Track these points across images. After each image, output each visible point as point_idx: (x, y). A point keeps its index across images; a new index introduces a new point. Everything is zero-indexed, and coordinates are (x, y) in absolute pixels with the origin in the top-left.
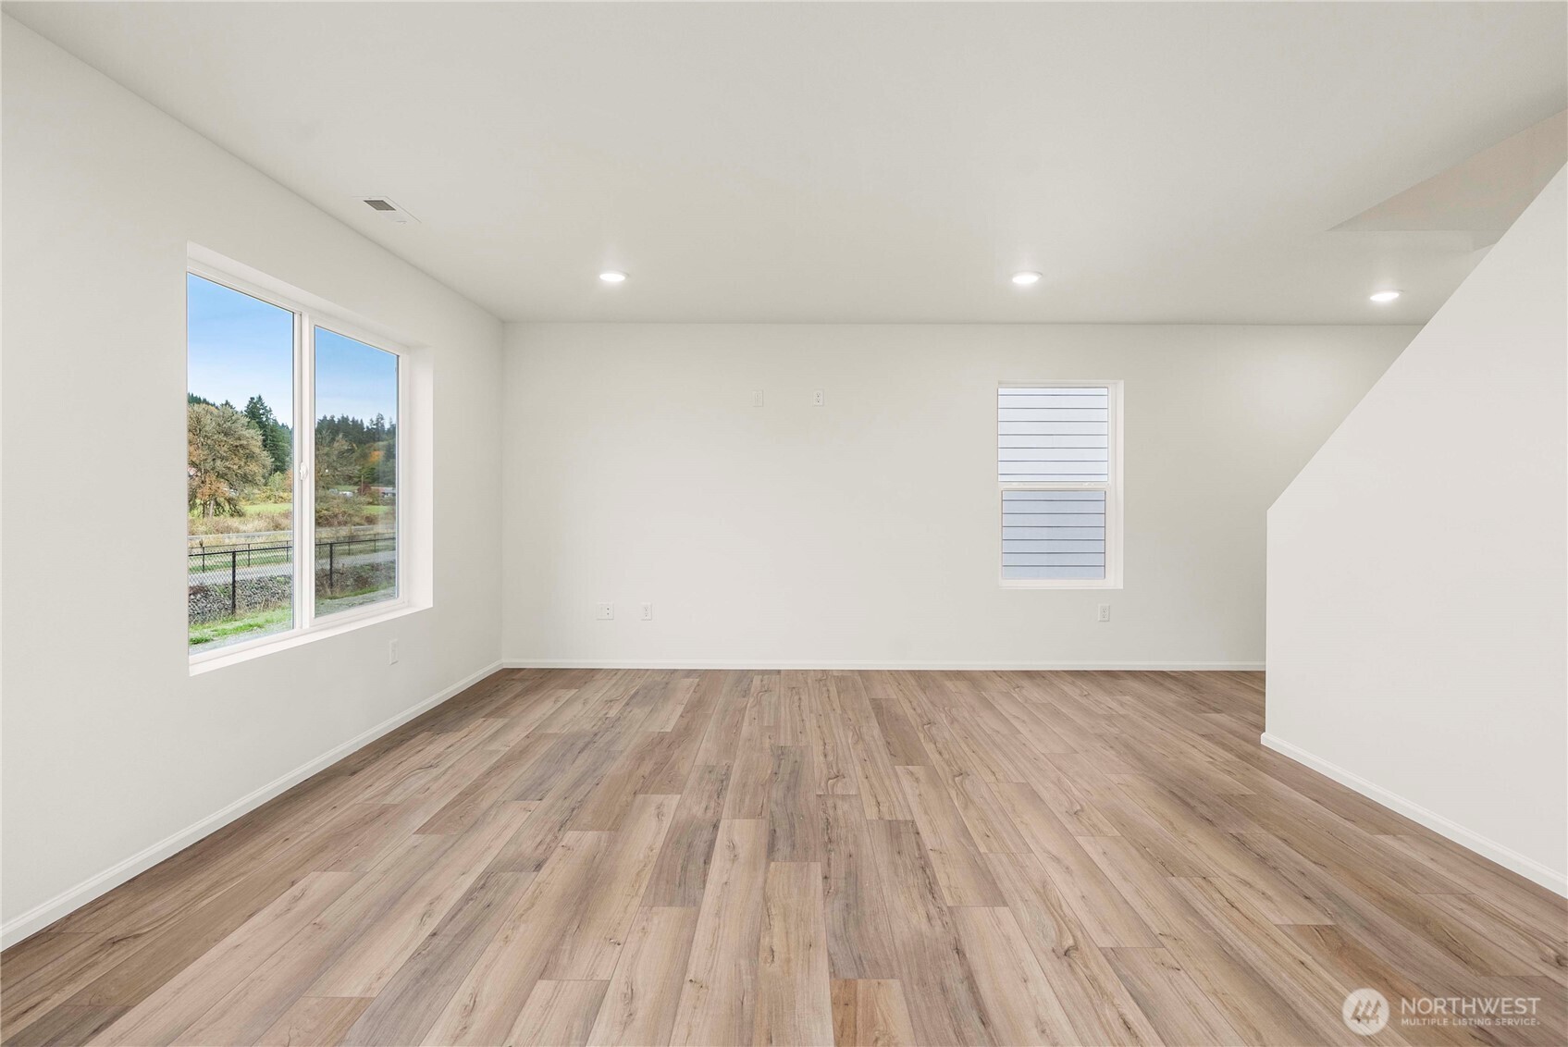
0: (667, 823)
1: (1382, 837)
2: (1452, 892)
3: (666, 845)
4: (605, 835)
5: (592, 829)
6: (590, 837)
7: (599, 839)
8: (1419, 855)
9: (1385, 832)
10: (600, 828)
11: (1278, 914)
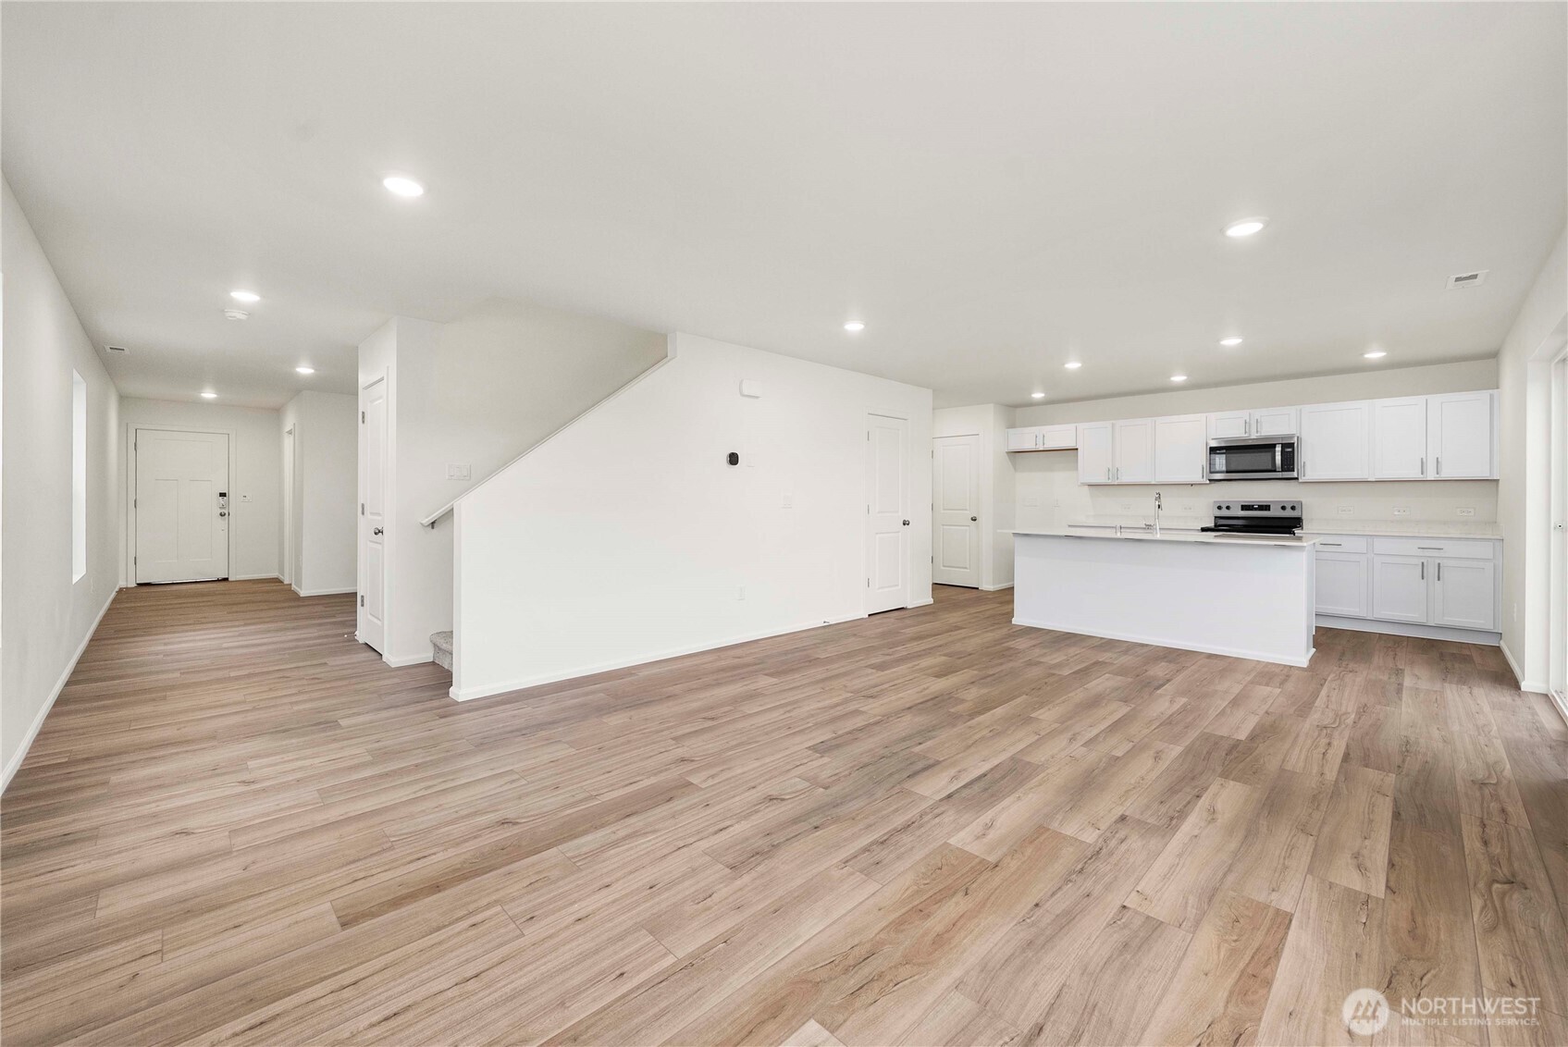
0: (986, 817)
3: (1004, 797)
4: (1055, 825)
5: (1065, 837)
6: (1070, 829)
7: (1061, 824)
10: (1057, 835)
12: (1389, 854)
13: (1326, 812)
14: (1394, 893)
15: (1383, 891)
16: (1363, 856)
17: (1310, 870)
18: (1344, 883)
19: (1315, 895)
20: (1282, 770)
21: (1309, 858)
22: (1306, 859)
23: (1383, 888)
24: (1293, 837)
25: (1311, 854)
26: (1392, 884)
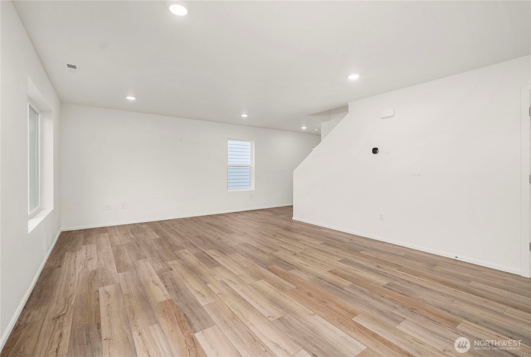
1: (321, 230)
2: (335, 235)
8: (327, 231)
9: (321, 229)
11: (318, 243)
12: (99, 303)
13: (126, 308)
14: (97, 291)
15: (99, 290)
16: (107, 297)
17: (119, 284)
18: (110, 286)
19: (115, 279)
20: (157, 322)
21: (122, 287)
22: (122, 286)
23: (100, 291)
24: (130, 291)
25: (122, 289)
26: (97, 293)
